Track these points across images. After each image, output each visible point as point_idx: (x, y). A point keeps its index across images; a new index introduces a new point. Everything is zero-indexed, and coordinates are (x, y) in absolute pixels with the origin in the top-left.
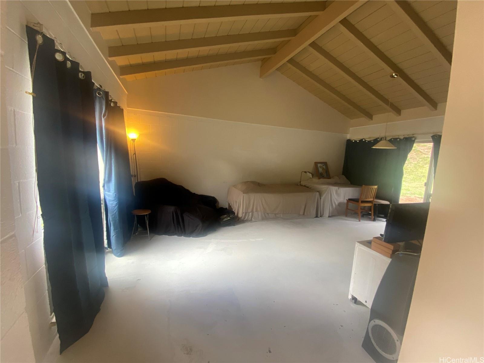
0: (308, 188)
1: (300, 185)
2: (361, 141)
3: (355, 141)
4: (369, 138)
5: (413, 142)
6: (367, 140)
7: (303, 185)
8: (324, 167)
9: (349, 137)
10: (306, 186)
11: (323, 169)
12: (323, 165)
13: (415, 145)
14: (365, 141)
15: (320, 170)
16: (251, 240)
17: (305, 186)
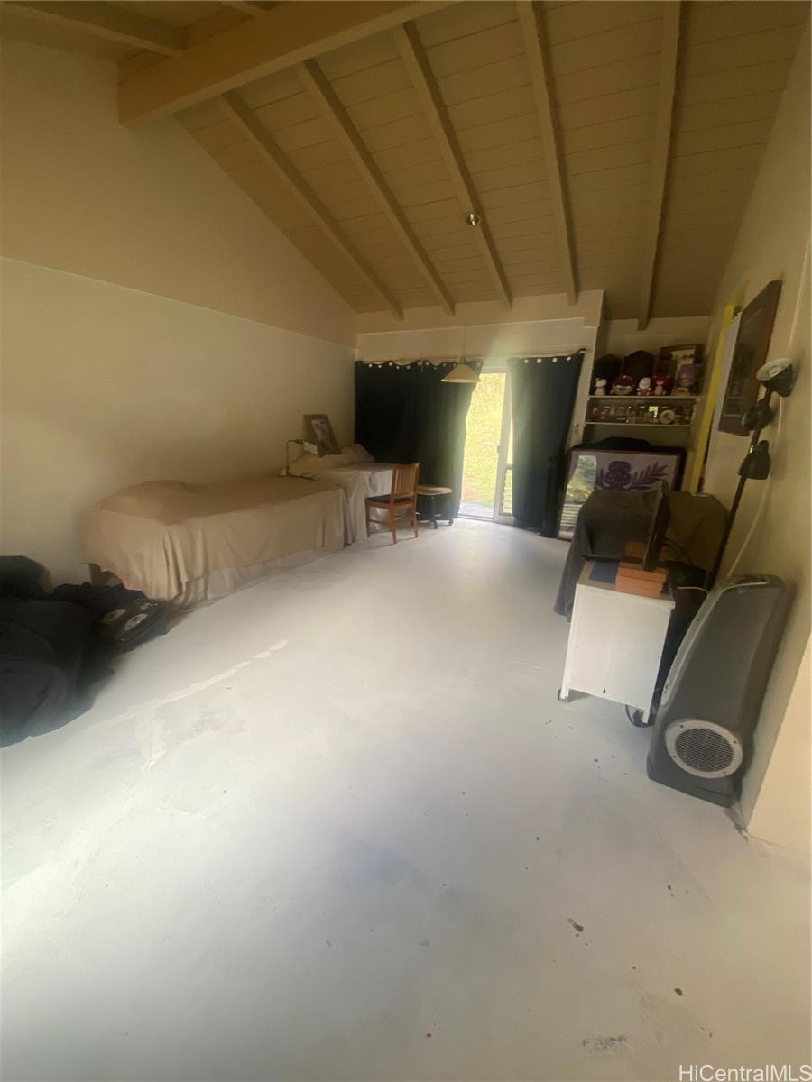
0: (312, 480)
1: (288, 475)
2: (386, 364)
3: (373, 365)
4: (401, 360)
5: (478, 371)
6: (396, 363)
7: (298, 474)
8: (324, 426)
9: (358, 354)
10: (307, 476)
11: (324, 432)
12: (322, 423)
13: (482, 376)
14: (395, 365)
15: (319, 433)
16: (259, 656)
17: (300, 477)
